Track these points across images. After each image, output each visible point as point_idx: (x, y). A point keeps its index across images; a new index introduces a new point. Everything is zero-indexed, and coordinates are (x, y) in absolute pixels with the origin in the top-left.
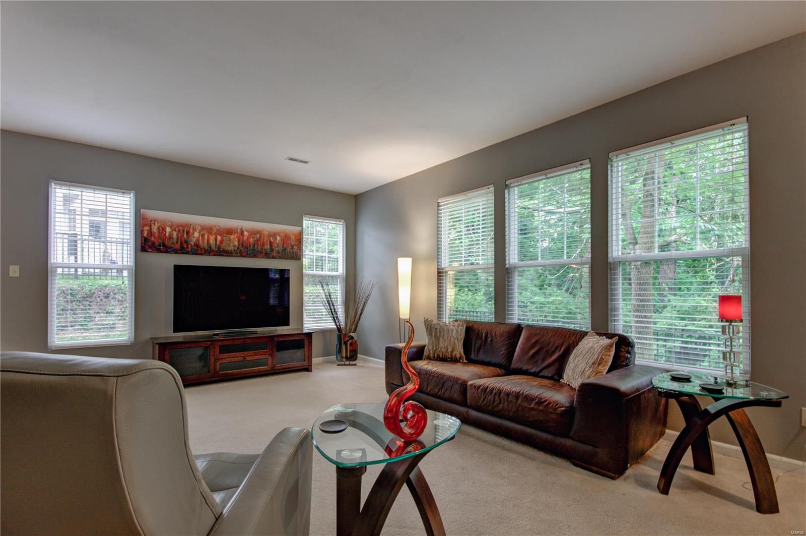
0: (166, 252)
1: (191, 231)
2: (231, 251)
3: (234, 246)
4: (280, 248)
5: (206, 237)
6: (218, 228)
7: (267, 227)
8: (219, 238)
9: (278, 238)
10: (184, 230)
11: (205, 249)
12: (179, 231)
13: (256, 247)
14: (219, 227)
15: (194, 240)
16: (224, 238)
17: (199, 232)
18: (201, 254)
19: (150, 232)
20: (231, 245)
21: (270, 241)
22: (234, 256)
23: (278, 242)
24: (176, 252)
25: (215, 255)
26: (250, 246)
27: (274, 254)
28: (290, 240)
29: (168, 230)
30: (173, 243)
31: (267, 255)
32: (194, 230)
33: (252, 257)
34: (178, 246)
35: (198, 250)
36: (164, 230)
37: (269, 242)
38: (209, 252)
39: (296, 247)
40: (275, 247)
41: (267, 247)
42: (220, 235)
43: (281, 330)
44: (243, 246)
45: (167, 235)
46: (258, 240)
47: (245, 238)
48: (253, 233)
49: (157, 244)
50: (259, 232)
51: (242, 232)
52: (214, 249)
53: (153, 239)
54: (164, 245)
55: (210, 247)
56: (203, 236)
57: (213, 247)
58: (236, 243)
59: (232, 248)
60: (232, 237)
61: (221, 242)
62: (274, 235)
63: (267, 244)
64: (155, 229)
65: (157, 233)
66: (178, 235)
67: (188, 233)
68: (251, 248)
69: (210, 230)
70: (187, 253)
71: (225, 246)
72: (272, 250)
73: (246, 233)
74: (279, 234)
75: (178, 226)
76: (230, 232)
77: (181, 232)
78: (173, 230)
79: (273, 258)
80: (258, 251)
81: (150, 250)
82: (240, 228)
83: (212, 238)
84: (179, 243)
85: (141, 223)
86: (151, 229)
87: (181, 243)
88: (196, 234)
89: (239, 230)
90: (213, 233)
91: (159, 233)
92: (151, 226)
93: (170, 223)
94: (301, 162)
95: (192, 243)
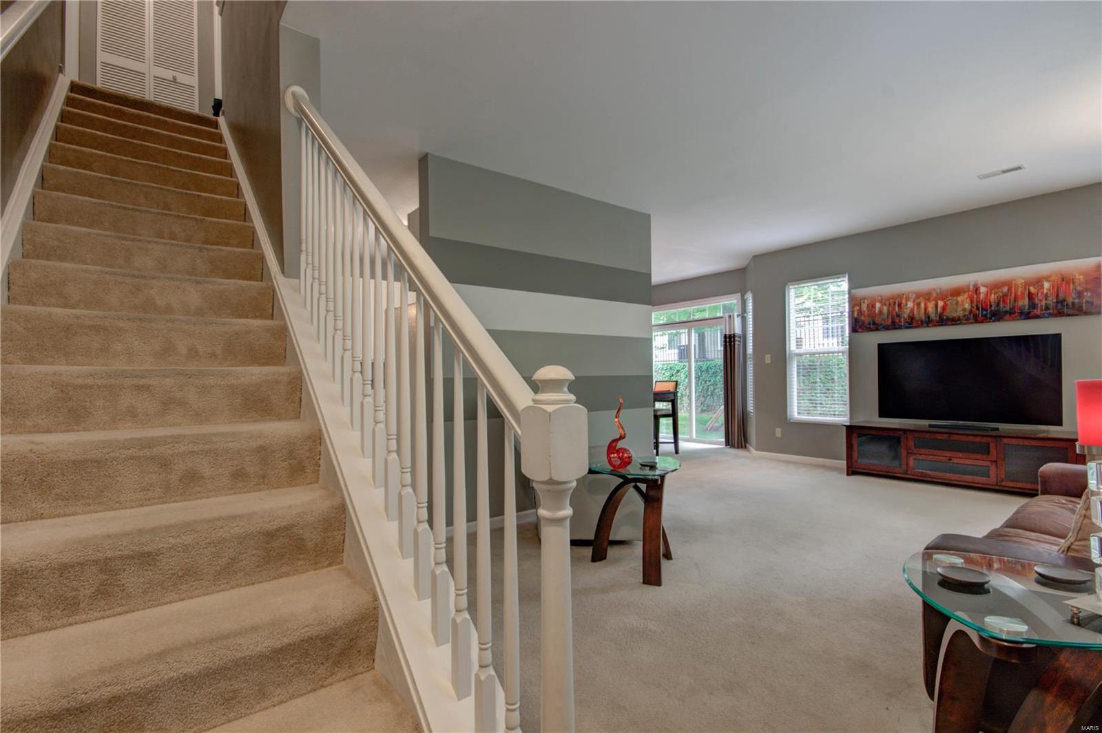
0: (877, 329)
1: (904, 302)
2: (959, 317)
3: (964, 310)
4: (1051, 301)
5: (922, 305)
6: (939, 291)
7: (1020, 273)
8: (940, 303)
9: (1046, 285)
10: (895, 303)
11: (922, 321)
12: (890, 304)
13: (1001, 305)
14: (940, 289)
15: (907, 311)
16: (948, 302)
17: (914, 301)
18: (916, 327)
19: (860, 312)
20: (960, 309)
21: (1029, 293)
22: (965, 324)
23: (1045, 291)
24: (887, 328)
25: (935, 326)
26: (991, 306)
27: (1038, 312)
28: (1073, 283)
29: (878, 305)
30: (884, 320)
31: (1027, 315)
32: (908, 299)
33: (994, 321)
34: (890, 322)
35: (912, 323)
36: (873, 306)
37: (1027, 293)
38: (928, 322)
39: (1087, 295)
40: (1041, 301)
41: (1025, 302)
42: (942, 300)
43: (1053, 431)
44: (978, 309)
45: (877, 311)
46: (1005, 296)
47: (982, 296)
48: (994, 287)
49: (867, 322)
50: (1008, 283)
51: (977, 290)
52: (934, 318)
53: (863, 318)
54: (874, 323)
55: (929, 317)
56: (919, 304)
57: (933, 316)
58: (967, 306)
59: (960, 313)
60: (960, 299)
61: (944, 308)
62: (1038, 282)
63: (1023, 298)
64: (864, 307)
65: (866, 311)
66: (888, 310)
67: (900, 305)
68: (993, 308)
69: (927, 296)
70: (900, 328)
71: (950, 313)
72: (1033, 306)
73: (983, 290)
74: (1047, 278)
75: (889, 299)
76: (957, 292)
77: (892, 304)
78: (882, 305)
79: (1037, 317)
80: (1006, 312)
81: (860, 330)
82: (972, 284)
83: (931, 306)
84: (890, 317)
85: (854, 302)
86: (860, 308)
87: (893, 318)
88: (910, 304)
89: (971, 288)
90: (932, 299)
91: (868, 311)
92: (860, 305)
93: (880, 298)
94: (1005, 172)
95: (906, 316)
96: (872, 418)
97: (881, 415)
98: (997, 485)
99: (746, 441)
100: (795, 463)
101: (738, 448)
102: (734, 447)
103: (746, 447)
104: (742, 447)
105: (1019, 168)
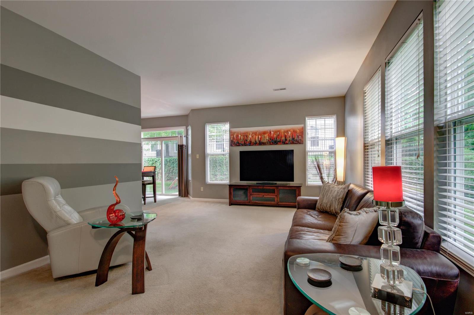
0: (239, 146)
1: (248, 135)
2: (265, 142)
3: (267, 140)
4: (291, 138)
5: (254, 137)
6: (259, 132)
7: (283, 128)
8: (260, 137)
9: (290, 133)
10: (245, 135)
11: (254, 143)
12: (243, 136)
13: (277, 139)
14: (260, 131)
15: (249, 139)
16: (262, 137)
17: (251, 135)
18: (252, 145)
19: (233, 138)
20: (265, 139)
21: (285, 135)
22: (267, 145)
23: (289, 135)
24: (243, 145)
25: (258, 145)
26: (274, 139)
27: (287, 142)
28: (296, 133)
29: (240, 136)
30: (241, 142)
31: (284, 143)
32: (249, 134)
33: (275, 144)
34: (243, 143)
35: (251, 144)
36: (238, 136)
37: (284, 135)
38: (255, 144)
39: (300, 137)
40: (288, 138)
41: (283, 138)
42: (260, 135)
43: (291, 184)
44: (271, 140)
45: (239, 138)
46: (278, 135)
47: (272, 135)
48: (275, 132)
49: (236, 142)
50: (279, 131)
51: (270, 132)
52: (258, 142)
53: (234, 141)
54: (238, 143)
55: (256, 141)
56: (253, 136)
57: (257, 141)
58: (268, 138)
59: (265, 141)
60: (266, 135)
61: (261, 138)
62: (287, 131)
63: (283, 137)
64: (235, 136)
65: (236, 138)
66: (243, 138)
67: (247, 136)
68: (275, 140)
69: (255, 133)
70: (247, 145)
71: (263, 141)
72: (286, 140)
73: (272, 133)
74: (290, 130)
75: (243, 134)
76: (264, 133)
77: (244, 136)
78: (241, 136)
79: (287, 144)
80: (278, 141)
81: (233, 145)
82: (269, 130)
83: (257, 137)
84: (244, 141)
85: (231, 134)
86: (233, 136)
87: (245, 141)
88: (250, 136)
89: (269, 131)
90: (257, 135)
91: (236, 137)
92: (233, 135)
93: (240, 133)
94: (281, 89)
95: (249, 141)
96: (237, 181)
97: (241, 180)
98: (277, 204)
99: (188, 194)
100: (209, 202)
101: (184, 197)
102: (183, 197)
103: (188, 196)
104: (186, 196)
105: (285, 89)
